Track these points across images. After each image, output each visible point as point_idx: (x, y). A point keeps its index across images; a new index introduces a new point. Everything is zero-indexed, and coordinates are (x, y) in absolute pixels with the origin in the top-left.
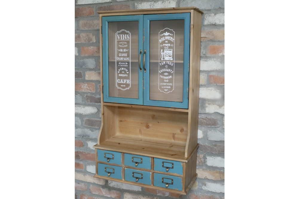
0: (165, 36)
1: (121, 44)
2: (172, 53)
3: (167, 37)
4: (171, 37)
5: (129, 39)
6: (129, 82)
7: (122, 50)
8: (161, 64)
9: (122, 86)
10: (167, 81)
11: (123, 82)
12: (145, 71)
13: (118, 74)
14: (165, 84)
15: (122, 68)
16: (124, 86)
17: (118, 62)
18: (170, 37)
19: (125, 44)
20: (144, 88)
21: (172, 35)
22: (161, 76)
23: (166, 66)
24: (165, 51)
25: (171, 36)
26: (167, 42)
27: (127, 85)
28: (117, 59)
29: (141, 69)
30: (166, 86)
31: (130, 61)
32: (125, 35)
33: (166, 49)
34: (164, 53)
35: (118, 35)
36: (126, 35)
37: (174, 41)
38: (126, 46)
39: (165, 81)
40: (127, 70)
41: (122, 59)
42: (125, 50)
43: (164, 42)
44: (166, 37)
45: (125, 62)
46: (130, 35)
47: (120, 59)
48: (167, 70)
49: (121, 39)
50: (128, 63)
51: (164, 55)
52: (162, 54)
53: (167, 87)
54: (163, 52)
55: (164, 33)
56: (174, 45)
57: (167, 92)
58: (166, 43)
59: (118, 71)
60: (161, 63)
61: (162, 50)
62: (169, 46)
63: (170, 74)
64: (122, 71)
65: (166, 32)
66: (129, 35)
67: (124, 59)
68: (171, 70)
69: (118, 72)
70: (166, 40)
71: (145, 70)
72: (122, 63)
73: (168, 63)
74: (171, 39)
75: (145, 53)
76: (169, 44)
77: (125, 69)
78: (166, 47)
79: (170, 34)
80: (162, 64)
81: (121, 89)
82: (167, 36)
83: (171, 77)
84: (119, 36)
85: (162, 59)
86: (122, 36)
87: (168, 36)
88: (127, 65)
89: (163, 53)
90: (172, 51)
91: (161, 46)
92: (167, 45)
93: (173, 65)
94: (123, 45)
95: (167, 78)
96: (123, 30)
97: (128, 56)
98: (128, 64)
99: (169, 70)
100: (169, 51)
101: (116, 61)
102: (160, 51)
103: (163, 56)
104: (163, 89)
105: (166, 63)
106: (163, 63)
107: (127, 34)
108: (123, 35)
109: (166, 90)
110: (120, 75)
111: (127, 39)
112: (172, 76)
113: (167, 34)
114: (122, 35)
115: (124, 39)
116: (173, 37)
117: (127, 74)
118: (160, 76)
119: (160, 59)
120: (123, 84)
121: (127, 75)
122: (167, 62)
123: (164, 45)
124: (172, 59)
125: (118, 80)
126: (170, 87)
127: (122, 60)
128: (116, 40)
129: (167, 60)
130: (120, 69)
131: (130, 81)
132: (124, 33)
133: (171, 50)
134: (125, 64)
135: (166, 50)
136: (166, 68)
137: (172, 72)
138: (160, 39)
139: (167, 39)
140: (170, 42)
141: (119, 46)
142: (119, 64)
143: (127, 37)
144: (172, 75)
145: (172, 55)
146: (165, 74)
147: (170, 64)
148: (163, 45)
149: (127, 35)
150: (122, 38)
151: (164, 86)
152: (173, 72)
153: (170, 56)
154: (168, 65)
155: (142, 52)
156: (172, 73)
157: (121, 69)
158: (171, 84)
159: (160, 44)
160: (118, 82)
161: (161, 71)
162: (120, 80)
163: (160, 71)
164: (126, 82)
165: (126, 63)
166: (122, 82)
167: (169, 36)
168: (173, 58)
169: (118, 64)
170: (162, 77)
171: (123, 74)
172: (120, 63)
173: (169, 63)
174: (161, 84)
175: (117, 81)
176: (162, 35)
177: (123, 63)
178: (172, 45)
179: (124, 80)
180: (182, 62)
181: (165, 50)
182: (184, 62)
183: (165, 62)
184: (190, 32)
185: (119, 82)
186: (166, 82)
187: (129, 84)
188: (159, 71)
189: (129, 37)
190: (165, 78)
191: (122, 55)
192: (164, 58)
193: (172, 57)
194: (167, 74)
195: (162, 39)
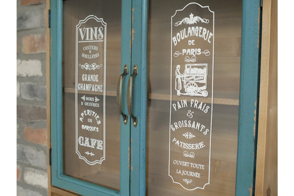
0: (186, 26)
1: (87, 52)
2: (205, 76)
3: (193, 28)
4: (205, 29)
5: (103, 39)
6: (101, 145)
7: (87, 66)
8: (177, 107)
9: (87, 153)
10: (192, 156)
11: (90, 144)
12: (135, 123)
13: (80, 124)
14: (185, 164)
15: (88, 111)
16: (92, 154)
17: (80, 95)
18: (201, 28)
19: (94, 52)
20: (132, 168)
21: (207, 21)
22: (174, 139)
23: (190, 114)
24: (187, 70)
25: (203, 25)
26: (191, 42)
27: (98, 154)
28: (79, 87)
29: (125, 117)
30: (189, 169)
31: (104, 95)
32: (94, 30)
33: (191, 63)
34: (185, 76)
35: (80, 30)
36: (96, 28)
37: (211, 39)
38: (96, 56)
39: (186, 155)
40: (98, 117)
41: (87, 88)
42: (94, 67)
43: (184, 44)
44: (189, 28)
45: (93, 96)
46: (106, 26)
47: (84, 88)
48: (192, 123)
49: (87, 39)
50: (101, 97)
51: (185, 82)
52: (178, 76)
53: (191, 174)
54: (182, 71)
55: (186, 19)
56: (211, 51)
57: (190, 186)
58: (191, 47)
59: (79, 116)
60: (177, 104)
61: (178, 66)
62: (197, 56)
63: (199, 137)
64: (88, 117)
65: (192, 15)
66: (104, 27)
67: (93, 89)
68: (203, 127)
69: (81, 119)
70: (190, 38)
71: (135, 119)
72: (87, 99)
73: (196, 105)
74: (204, 33)
75: (134, 75)
76: (199, 50)
77: (94, 113)
78: (191, 56)
79: (202, 21)
80: (179, 107)
81: (86, 160)
82: (191, 26)
83: (201, 144)
84: (83, 32)
85: (179, 93)
86: (90, 30)
87: (195, 25)
88: (97, 102)
89: (182, 76)
90: (205, 70)
91: (177, 54)
92: (191, 51)
93: (209, 110)
94: (91, 54)
95: (191, 146)
96: (90, 17)
97: (101, 81)
98: (101, 102)
99: (198, 125)
100: (197, 69)
101: (76, 92)
102: (174, 69)
103: (182, 82)
104: (179, 178)
105: (189, 103)
106: (180, 103)
107: (99, 25)
108: (92, 29)
109: (187, 182)
110: (83, 126)
111: (98, 39)
112: (206, 143)
113: (192, 19)
114: (88, 29)
115: (92, 38)
116: (208, 27)
117: (97, 126)
118: (172, 139)
119: (175, 92)
120: (89, 150)
121: (97, 128)
122: (192, 100)
123: (184, 51)
124: (205, 94)
125: (80, 138)
126: (197, 175)
127: (87, 91)
128: (77, 42)
129: (192, 94)
130: (85, 111)
131: (103, 145)
132: (92, 24)
133: (202, 67)
134: (94, 102)
135: (188, 67)
136: (188, 119)
137: (204, 130)
138: (174, 35)
139: (191, 35)
140: (200, 42)
141: (83, 55)
142: (82, 100)
143: (98, 33)
144: (205, 139)
145: (205, 81)
146: (186, 135)
147: (200, 107)
148: (181, 52)
149: (99, 30)
150: (89, 38)
151: (182, 168)
152: (208, 133)
153: (200, 85)
154: (193, 109)
155: (129, 71)
156: (205, 133)
157: (86, 113)
158: (202, 166)
159: (175, 49)
160: (80, 143)
161: (176, 126)
162: (85, 140)
163: (174, 126)
164: (96, 144)
165: (97, 100)
166: (87, 144)
167: (199, 24)
168: (208, 89)
169: (80, 100)
170: (178, 142)
171: (89, 124)
172: (83, 98)
173: (198, 105)
174: (176, 162)
175: (79, 140)
176: (180, 23)
177: (91, 99)
178: (206, 53)
179: (92, 140)
180: (236, 102)
181: (186, 65)
182: (240, 102)
183: (185, 102)
184: (261, 8)
185: (82, 145)
186: (188, 159)
187: (103, 151)
188: (171, 126)
189: (103, 32)
190: (186, 146)
191: (89, 79)
192: (183, 91)
193: (205, 87)
194: (191, 136)
195: (178, 34)
